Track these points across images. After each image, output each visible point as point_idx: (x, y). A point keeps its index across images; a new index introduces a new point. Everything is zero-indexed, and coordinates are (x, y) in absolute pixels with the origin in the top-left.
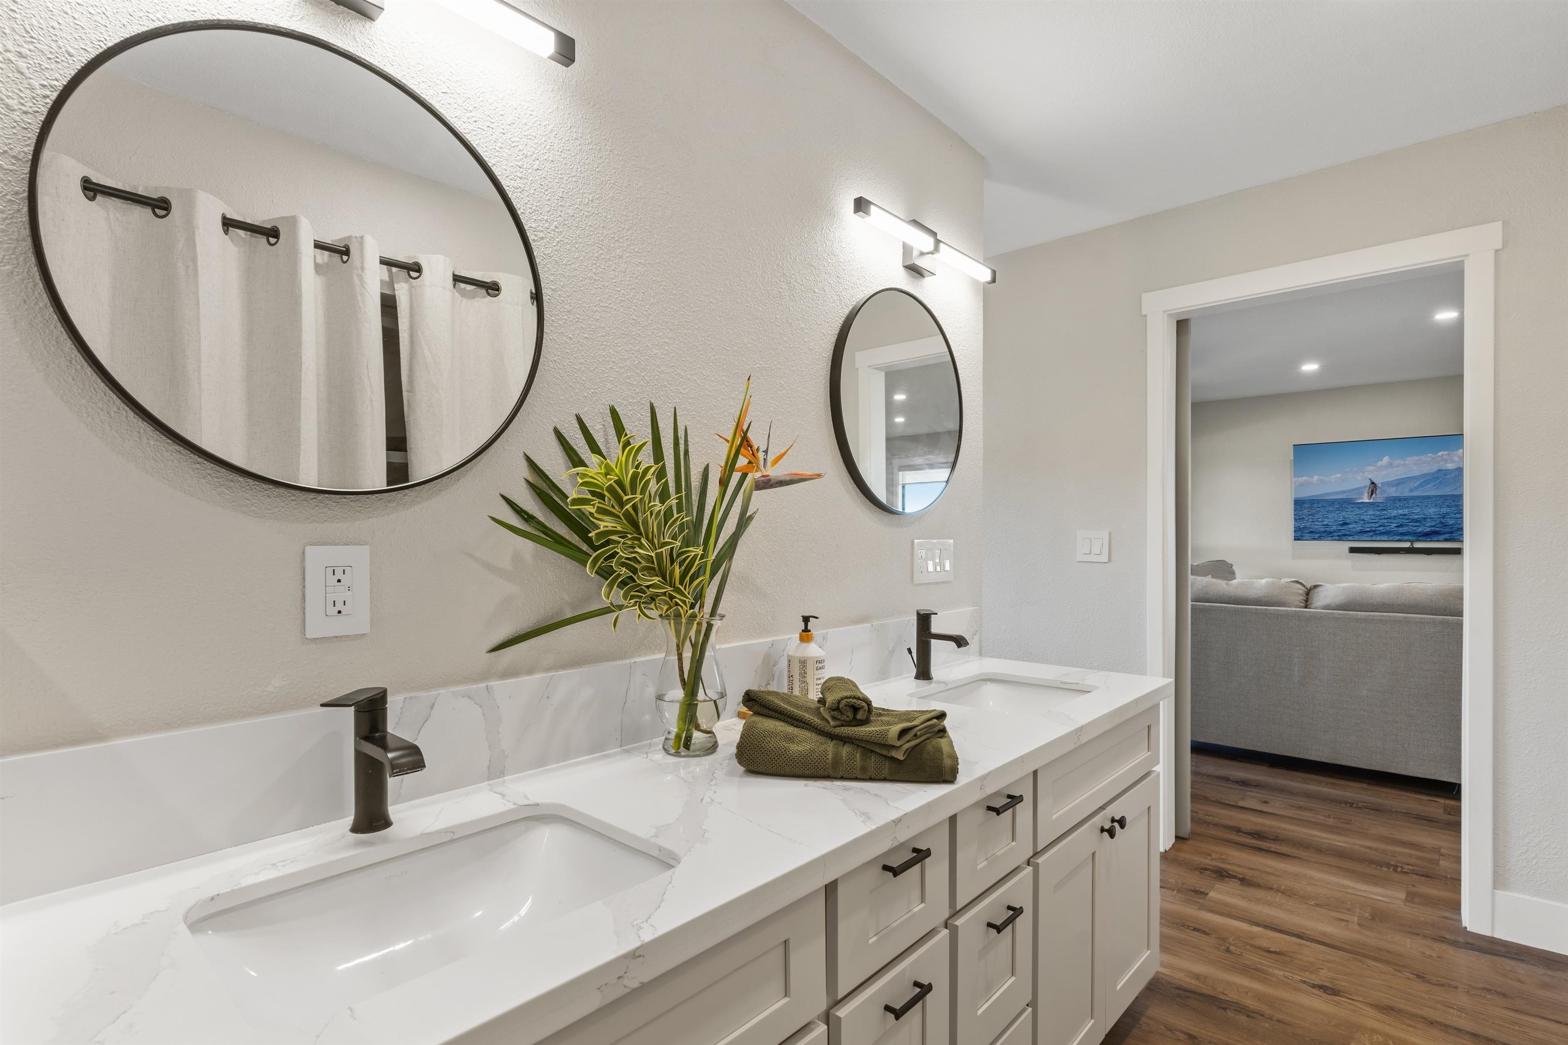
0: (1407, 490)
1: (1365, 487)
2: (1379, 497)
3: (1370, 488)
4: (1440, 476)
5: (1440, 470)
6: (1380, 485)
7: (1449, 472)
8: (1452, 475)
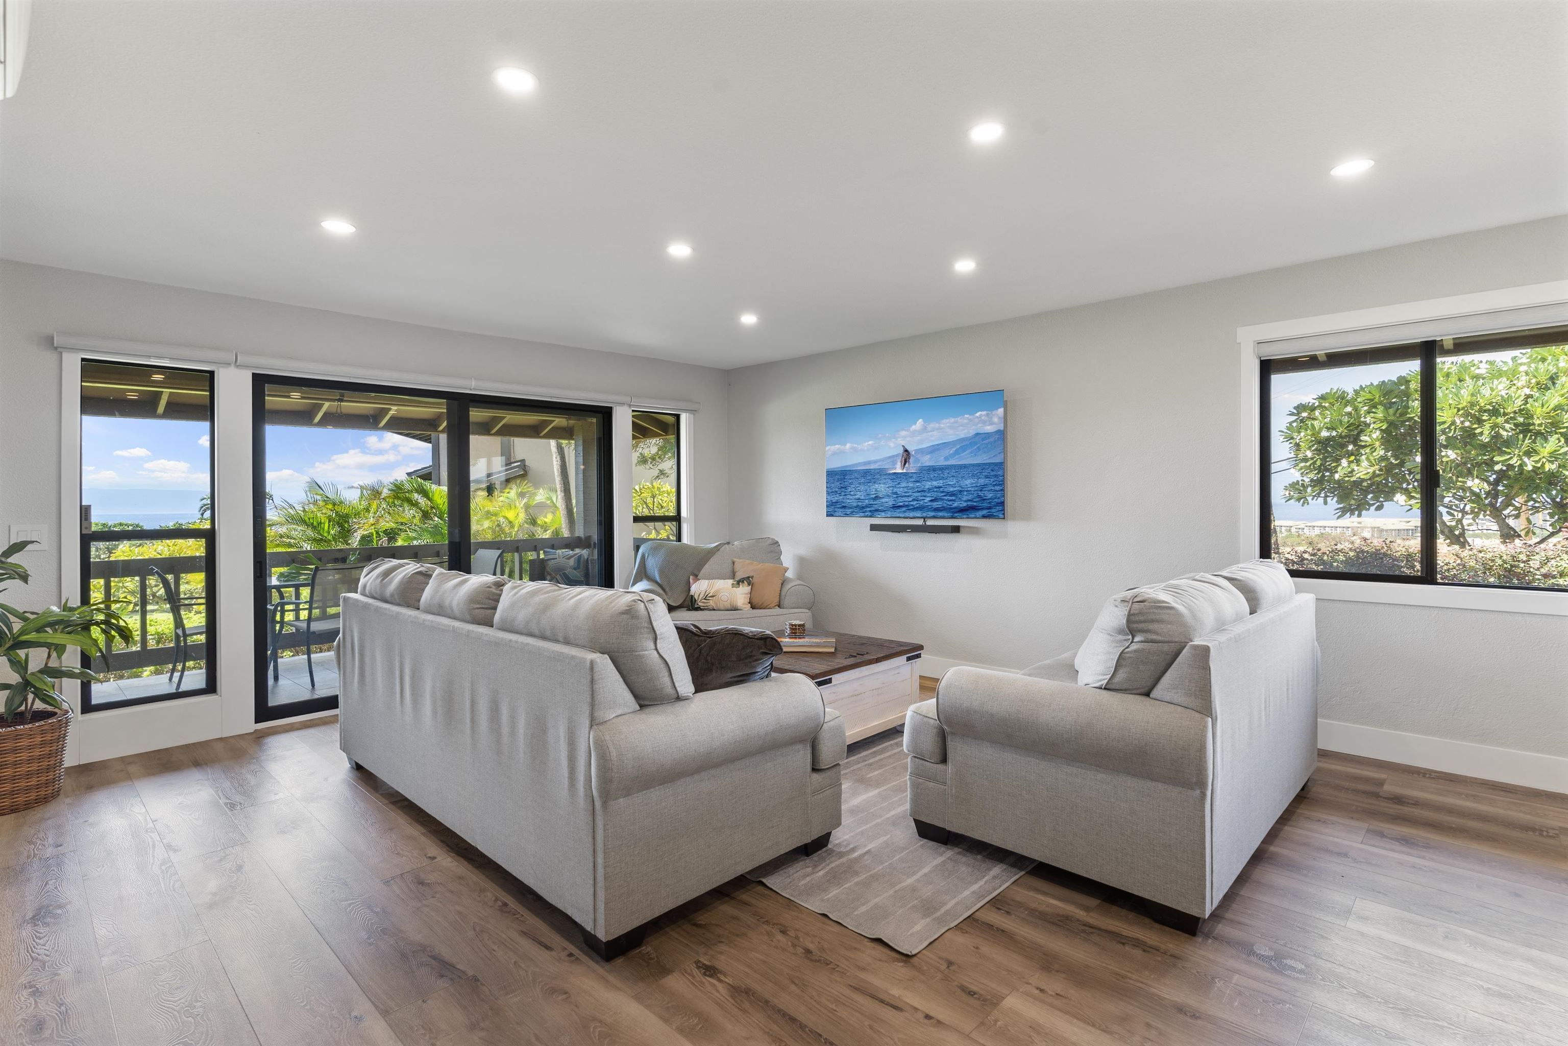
0: (942, 458)
1: (897, 455)
2: (912, 468)
3: (903, 456)
4: (978, 441)
5: (977, 434)
6: (913, 453)
7: (988, 435)
8: (992, 440)
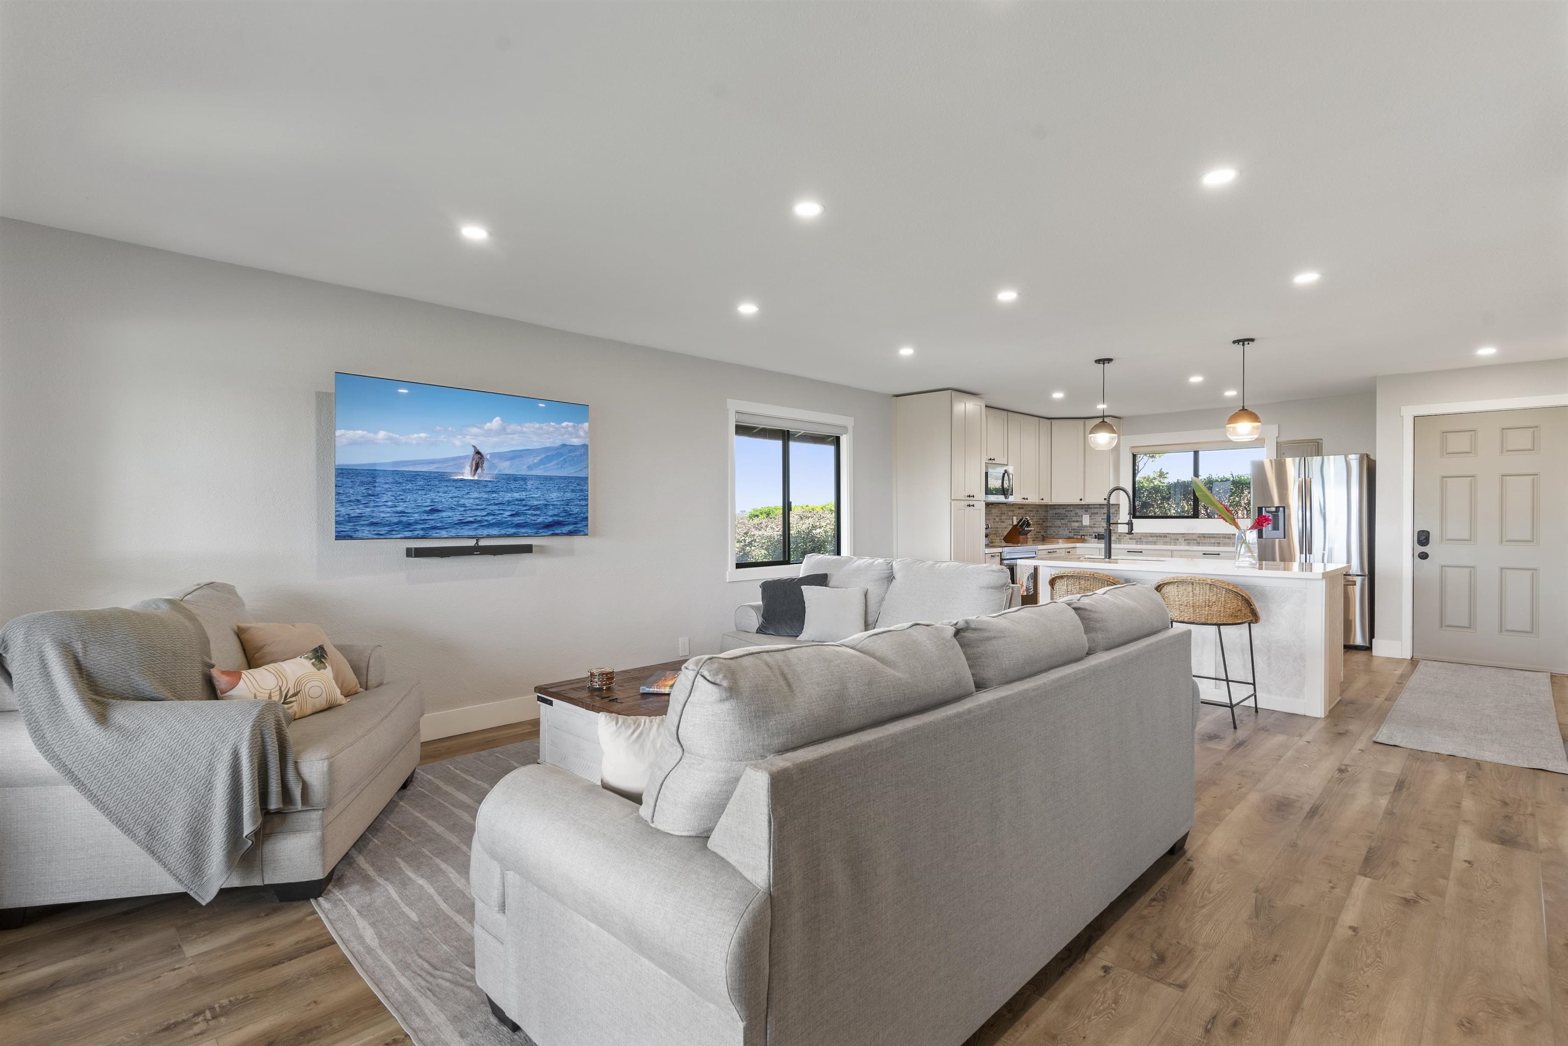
0: (525, 467)
1: (466, 457)
2: (485, 474)
3: (473, 459)
4: (565, 452)
5: (564, 445)
6: (488, 457)
7: (574, 448)
8: (578, 453)
